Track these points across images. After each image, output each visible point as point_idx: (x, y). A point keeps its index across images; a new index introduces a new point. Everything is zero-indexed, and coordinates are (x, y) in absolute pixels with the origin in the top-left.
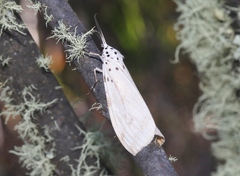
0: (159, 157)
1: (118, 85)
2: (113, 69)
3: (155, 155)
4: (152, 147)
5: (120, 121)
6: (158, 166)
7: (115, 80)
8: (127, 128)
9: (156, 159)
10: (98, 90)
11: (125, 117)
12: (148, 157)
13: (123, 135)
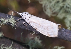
0: (65, 31)
1: (34, 21)
2: (29, 18)
3: (63, 31)
4: (60, 30)
5: (44, 31)
6: (67, 34)
7: (32, 21)
8: (48, 31)
9: (64, 32)
10: (29, 28)
11: (45, 29)
12: (62, 34)
13: (49, 34)
